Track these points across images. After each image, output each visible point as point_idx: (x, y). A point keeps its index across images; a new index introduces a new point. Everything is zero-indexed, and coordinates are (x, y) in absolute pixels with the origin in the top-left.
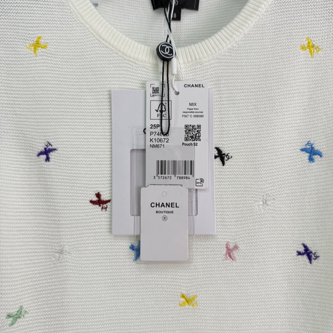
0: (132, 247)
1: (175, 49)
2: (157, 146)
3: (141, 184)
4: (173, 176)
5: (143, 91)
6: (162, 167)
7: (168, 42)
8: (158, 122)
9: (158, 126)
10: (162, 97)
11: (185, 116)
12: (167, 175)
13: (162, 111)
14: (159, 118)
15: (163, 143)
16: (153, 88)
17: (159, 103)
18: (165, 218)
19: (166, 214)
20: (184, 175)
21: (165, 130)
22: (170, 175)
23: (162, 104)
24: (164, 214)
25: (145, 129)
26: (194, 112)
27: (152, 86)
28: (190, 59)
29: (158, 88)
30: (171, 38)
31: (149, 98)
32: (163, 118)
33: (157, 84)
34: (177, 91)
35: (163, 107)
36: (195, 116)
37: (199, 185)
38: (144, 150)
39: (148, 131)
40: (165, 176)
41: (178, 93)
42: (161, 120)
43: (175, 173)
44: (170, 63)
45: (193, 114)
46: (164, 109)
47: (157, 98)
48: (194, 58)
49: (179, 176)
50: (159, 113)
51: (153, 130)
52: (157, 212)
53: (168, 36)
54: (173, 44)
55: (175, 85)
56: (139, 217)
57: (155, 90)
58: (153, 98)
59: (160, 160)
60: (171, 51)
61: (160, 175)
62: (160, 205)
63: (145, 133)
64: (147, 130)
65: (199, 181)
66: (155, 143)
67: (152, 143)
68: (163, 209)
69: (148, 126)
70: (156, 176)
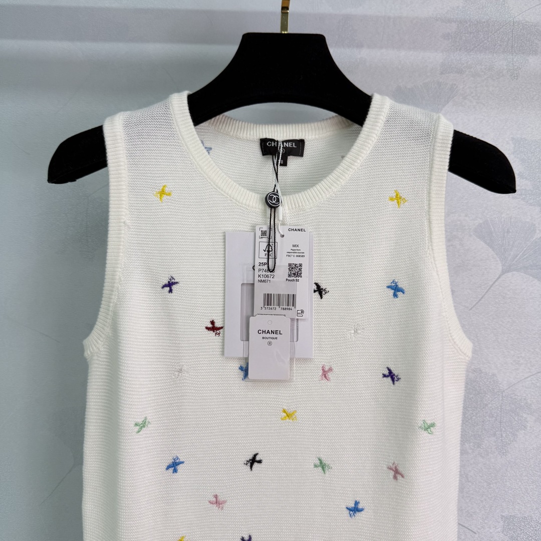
0: (241, 368)
1: (281, 198)
2: (264, 281)
3: (250, 313)
4: (277, 307)
5: (253, 233)
6: (268, 299)
7: (276, 191)
8: (265, 261)
9: (265, 264)
10: (269, 239)
11: (289, 256)
12: (272, 307)
13: (269, 251)
14: (266, 257)
15: (269, 279)
16: (262, 231)
17: (266, 244)
18: (270, 343)
19: (271, 340)
20: (287, 307)
21: (271, 267)
22: (275, 307)
23: (269, 245)
24: (269, 340)
25: (254, 266)
26: (296, 253)
27: (261, 229)
28: (294, 206)
29: (266, 231)
30: (278, 188)
31: (258, 240)
32: (270, 257)
33: (265, 228)
34: (282, 234)
35: (270, 247)
36: (297, 256)
37: (300, 315)
38: (253, 284)
39: (257, 268)
40: (271, 307)
41: (283, 236)
42: (268, 258)
43: (279, 305)
44: (276, 209)
45: (296, 254)
46: (270, 250)
47: (265, 240)
48: (297, 205)
49: (283, 307)
50: (266, 252)
51: (261, 267)
52: (263, 338)
53: (275, 186)
54: (280, 194)
55: (281, 229)
56: (247, 342)
57: (264, 233)
58: (261, 240)
59: (267, 293)
60: (278, 200)
61: (266, 306)
62: (266, 332)
63: (254, 270)
64: (255, 267)
65: (300, 312)
66: (263, 279)
67: (260, 279)
68: (268, 335)
69: (257, 264)
70: (263, 307)
